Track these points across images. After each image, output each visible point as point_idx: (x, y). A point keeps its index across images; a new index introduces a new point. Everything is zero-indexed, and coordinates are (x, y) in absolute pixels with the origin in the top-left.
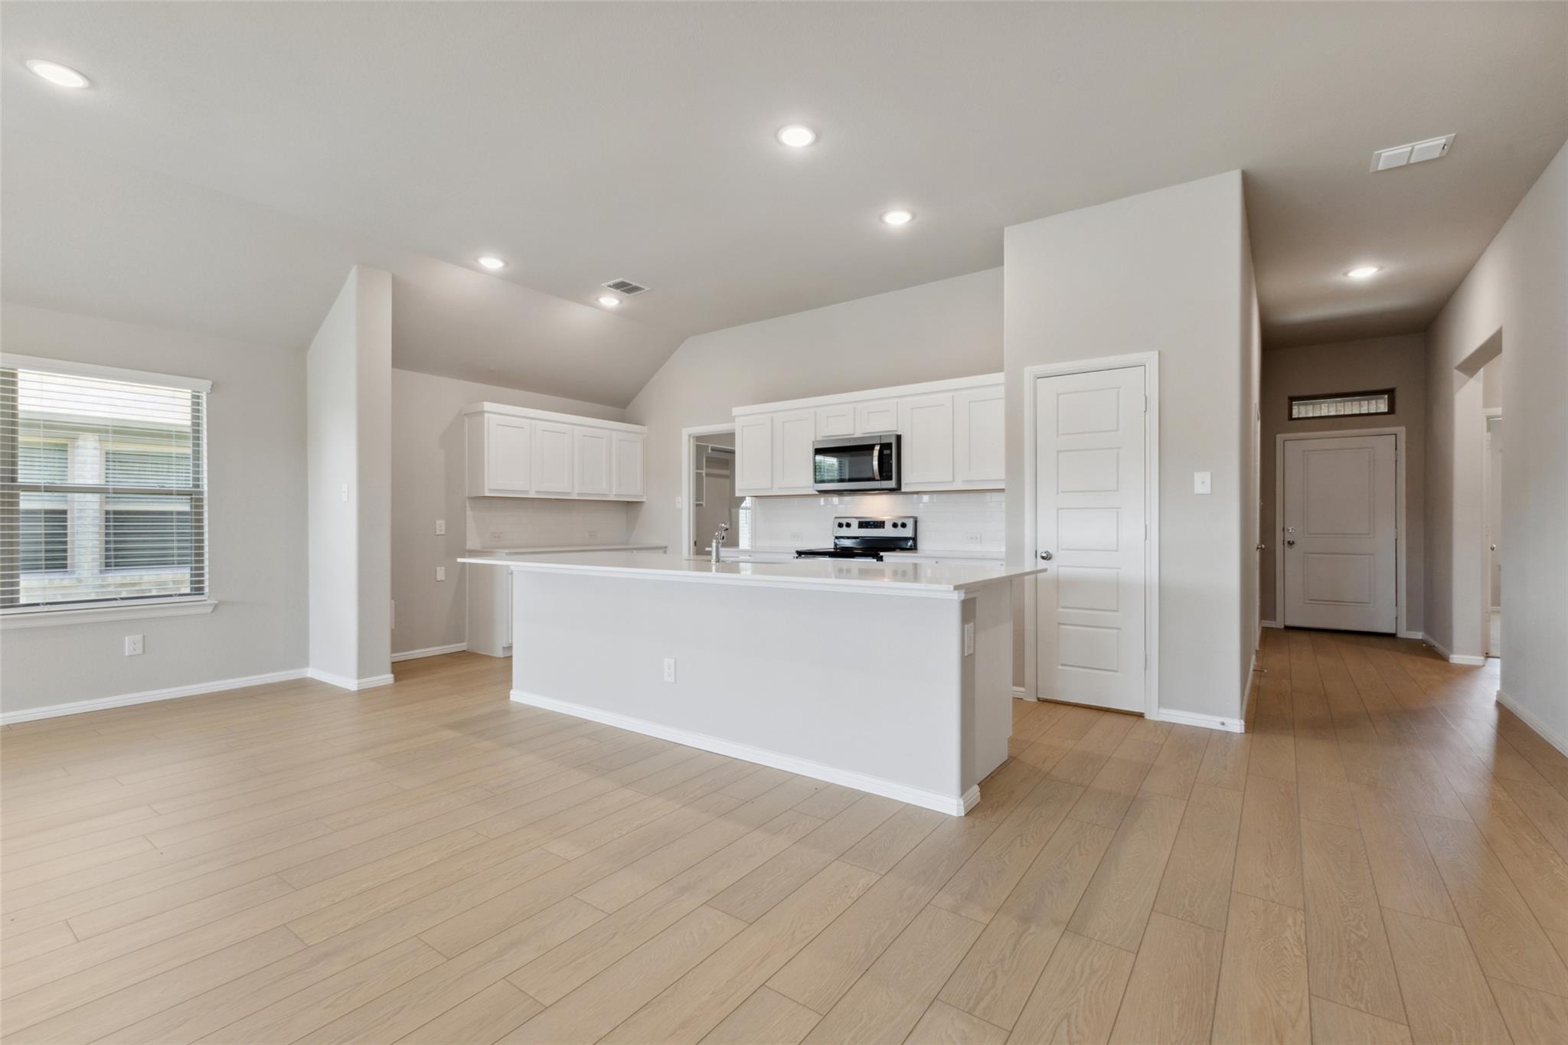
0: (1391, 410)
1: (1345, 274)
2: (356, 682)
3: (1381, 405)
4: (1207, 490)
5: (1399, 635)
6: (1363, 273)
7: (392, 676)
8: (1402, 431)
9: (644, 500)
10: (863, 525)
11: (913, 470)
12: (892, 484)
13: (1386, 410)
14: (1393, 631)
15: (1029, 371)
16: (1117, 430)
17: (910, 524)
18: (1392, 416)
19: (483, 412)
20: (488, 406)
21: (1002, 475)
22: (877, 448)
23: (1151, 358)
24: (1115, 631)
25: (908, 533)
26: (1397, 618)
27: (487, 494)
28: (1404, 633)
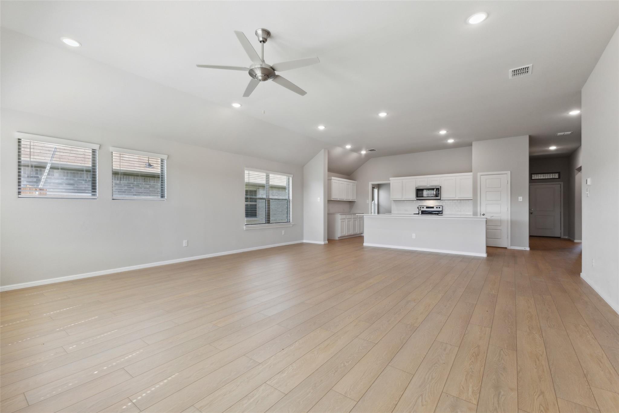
0: (559, 178)
1: (548, 148)
2: (323, 242)
3: (556, 176)
4: (521, 200)
5: (561, 237)
6: (553, 148)
7: (327, 241)
8: (562, 183)
9: (356, 201)
10: (427, 208)
11: (444, 195)
12: (439, 198)
13: (558, 177)
14: (560, 236)
15: (479, 174)
16: (501, 187)
17: (441, 207)
18: (559, 179)
19: (331, 179)
20: (333, 178)
21: (471, 196)
22: (435, 189)
23: (509, 172)
24: (500, 230)
25: (440, 209)
26: (561, 233)
27: (332, 200)
28: (562, 237)
